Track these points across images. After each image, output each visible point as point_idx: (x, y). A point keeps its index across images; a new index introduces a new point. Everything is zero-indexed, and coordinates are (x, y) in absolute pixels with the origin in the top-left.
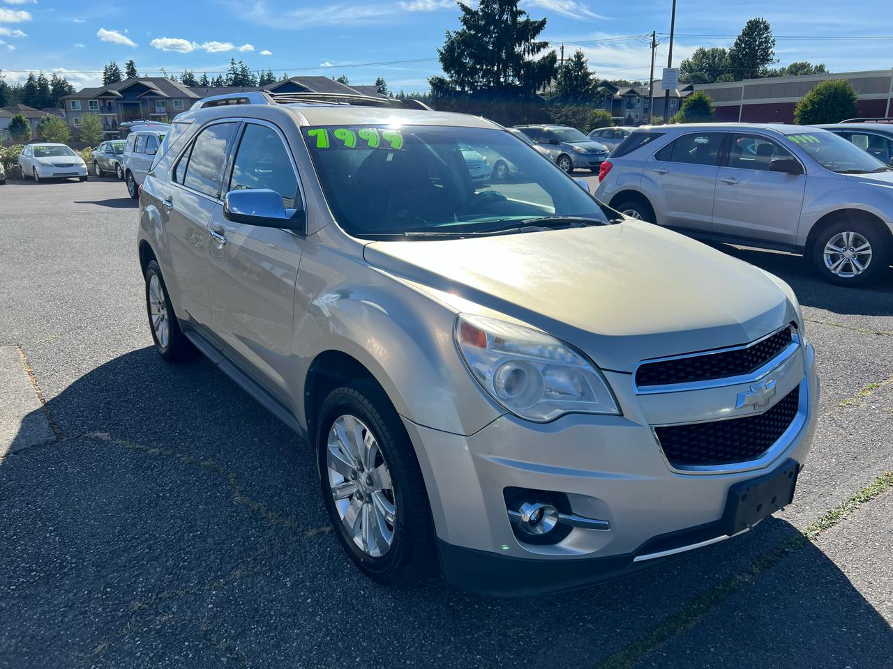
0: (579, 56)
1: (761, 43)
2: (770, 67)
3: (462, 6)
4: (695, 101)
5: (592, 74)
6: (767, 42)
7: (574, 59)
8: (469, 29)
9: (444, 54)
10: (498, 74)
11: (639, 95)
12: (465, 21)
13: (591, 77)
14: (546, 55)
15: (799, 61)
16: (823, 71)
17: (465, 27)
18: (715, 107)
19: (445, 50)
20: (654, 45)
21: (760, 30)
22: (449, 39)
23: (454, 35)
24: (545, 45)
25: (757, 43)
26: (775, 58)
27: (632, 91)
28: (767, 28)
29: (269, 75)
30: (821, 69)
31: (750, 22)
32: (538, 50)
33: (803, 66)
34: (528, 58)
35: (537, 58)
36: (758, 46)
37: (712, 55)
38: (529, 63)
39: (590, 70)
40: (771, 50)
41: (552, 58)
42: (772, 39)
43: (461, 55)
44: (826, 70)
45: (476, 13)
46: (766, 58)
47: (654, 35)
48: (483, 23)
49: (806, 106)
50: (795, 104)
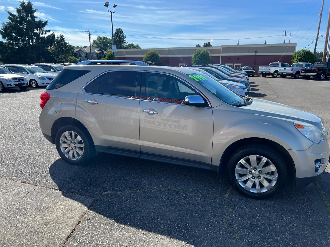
0: (62, 36)
1: (121, 37)
2: (125, 45)
3: (9, 12)
4: (110, 55)
5: (68, 43)
6: (123, 36)
7: (60, 37)
8: (13, 22)
9: (2, 31)
10: (29, 41)
11: (83, 52)
12: (10, 19)
13: (68, 44)
14: (49, 35)
15: (131, 43)
16: (138, 46)
17: (10, 21)
18: (116, 57)
19: (2, 30)
20: (90, 35)
21: (120, 32)
22: (4, 25)
23: (6, 24)
24: (49, 31)
25: (120, 36)
26: (126, 42)
27: (80, 50)
28: (122, 32)
30: (137, 46)
31: (117, 29)
32: (46, 33)
33: (132, 45)
34: (42, 36)
35: (45, 36)
36: (120, 37)
37: (103, 39)
38: (44, 38)
39: (67, 42)
40: (125, 39)
41: (53, 36)
42: (125, 35)
43: (10, 32)
44: (139, 46)
45: (15, 15)
46: (124, 42)
47: (89, 31)
48: (19, 20)
49: (146, 58)
50: (142, 57)
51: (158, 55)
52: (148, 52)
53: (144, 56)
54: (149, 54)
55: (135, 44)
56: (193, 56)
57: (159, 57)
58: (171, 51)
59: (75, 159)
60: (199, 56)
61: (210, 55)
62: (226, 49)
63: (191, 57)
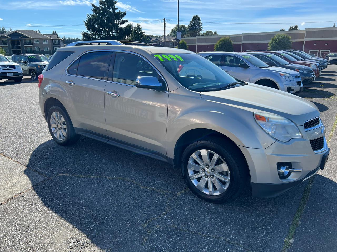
0: (139, 26)
1: (198, 24)
2: (202, 32)
3: (93, 5)
4: (182, 43)
5: (144, 33)
6: (200, 24)
7: (137, 27)
8: (96, 14)
9: (87, 23)
10: (109, 32)
11: (159, 41)
12: (94, 11)
13: (144, 34)
14: (127, 25)
15: (209, 31)
16: (216, 34)
17: (94, 13)
18: (188, 46)
19: (87, 22)
20: (165, 23)
21: (197, 19)
22: (89, 17)
23: (90, 16)
24: (127, 21)
25: (197, 24)
26: (203, 29)
27: (157, 39)
28: (199, 19)
29: (3, 29)
30: (216, 33)
31: (194, 17)
32: (124, 23)
33: (210, 32)
34: (120, 26)
35: (124, 26)
36: (197, 25)
37: (181, 27)
38: (122, 28)
39: (143, 31)
40: (201, 26)
41: (130, 26)
42: (201, 23)
43: (93, 24)
44: (217, 33)
45: (99, 8)
46: (200, 29)
47: (164, 20)
48: (102, 12)
49: (218, 46)
50: (214, 45)
51: (231, 42)
52: (221, 39)
53: (216, 44)
54: (221, 41)
55: (213, 31)
56: (270, 42)
57: (232, 44)
58: (246, 37)
59: (61, 140)
60: (277, 41)
61: (290, 40)
62: (310, 32)
63: (268, 43)
